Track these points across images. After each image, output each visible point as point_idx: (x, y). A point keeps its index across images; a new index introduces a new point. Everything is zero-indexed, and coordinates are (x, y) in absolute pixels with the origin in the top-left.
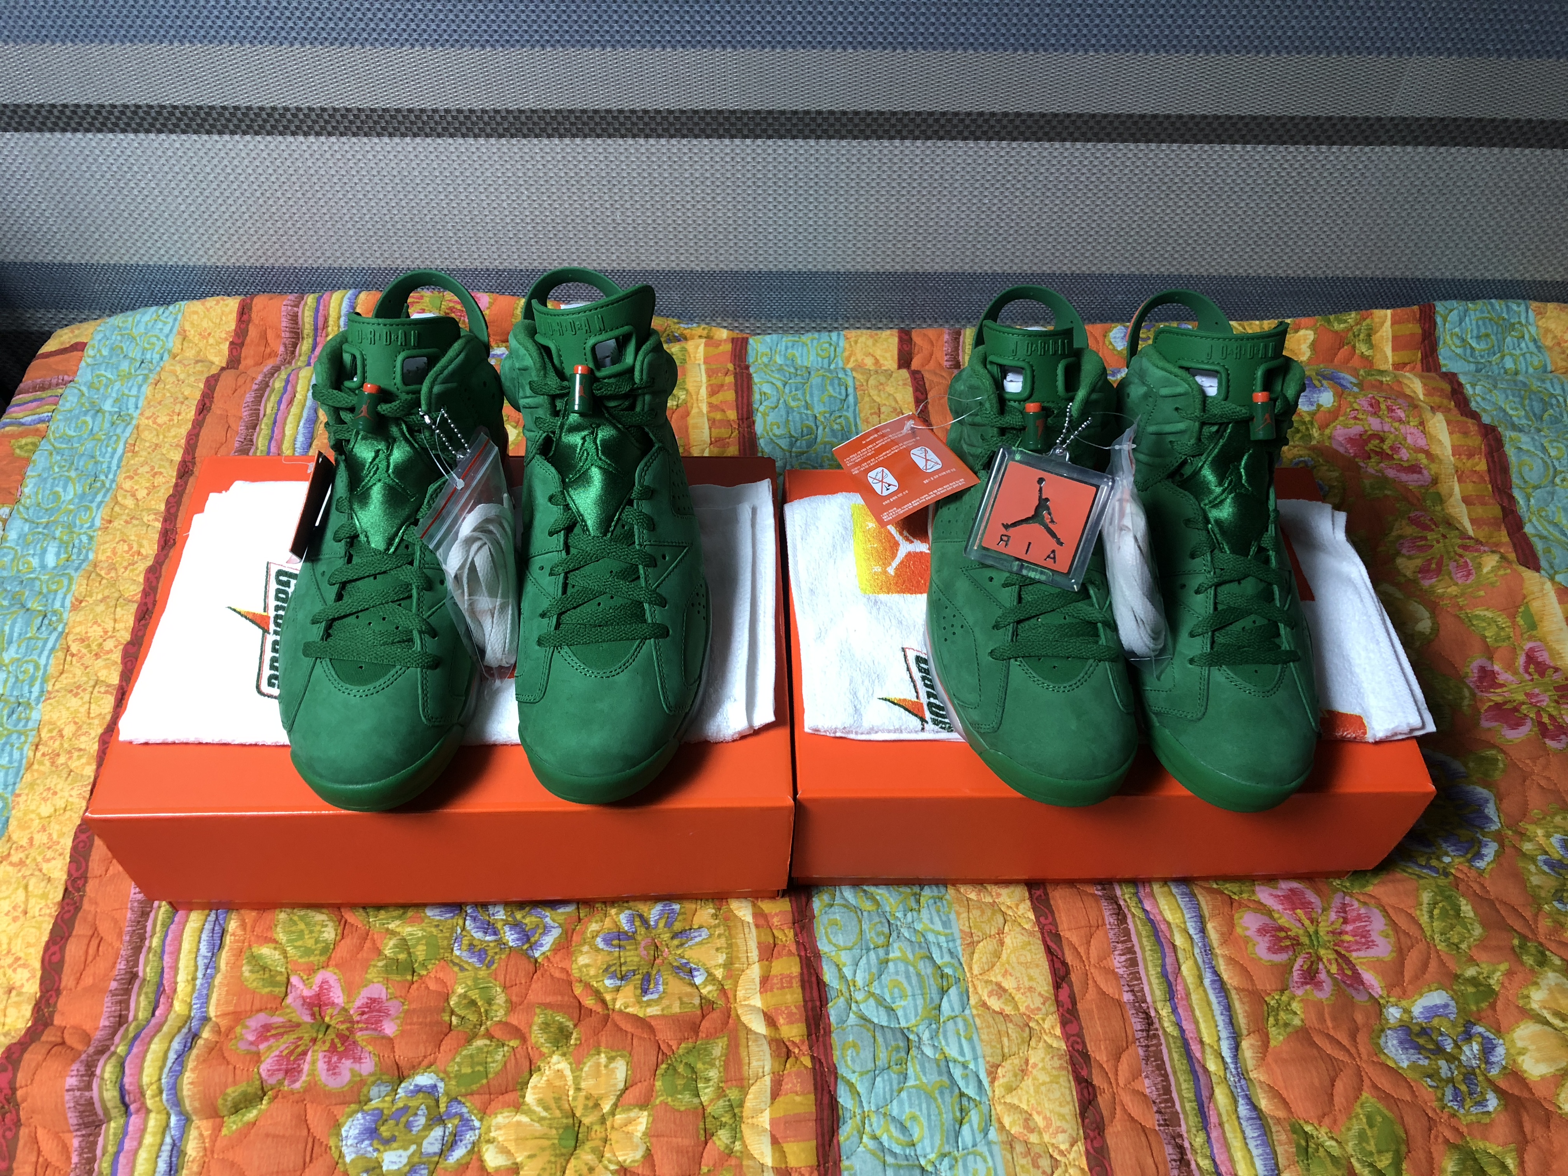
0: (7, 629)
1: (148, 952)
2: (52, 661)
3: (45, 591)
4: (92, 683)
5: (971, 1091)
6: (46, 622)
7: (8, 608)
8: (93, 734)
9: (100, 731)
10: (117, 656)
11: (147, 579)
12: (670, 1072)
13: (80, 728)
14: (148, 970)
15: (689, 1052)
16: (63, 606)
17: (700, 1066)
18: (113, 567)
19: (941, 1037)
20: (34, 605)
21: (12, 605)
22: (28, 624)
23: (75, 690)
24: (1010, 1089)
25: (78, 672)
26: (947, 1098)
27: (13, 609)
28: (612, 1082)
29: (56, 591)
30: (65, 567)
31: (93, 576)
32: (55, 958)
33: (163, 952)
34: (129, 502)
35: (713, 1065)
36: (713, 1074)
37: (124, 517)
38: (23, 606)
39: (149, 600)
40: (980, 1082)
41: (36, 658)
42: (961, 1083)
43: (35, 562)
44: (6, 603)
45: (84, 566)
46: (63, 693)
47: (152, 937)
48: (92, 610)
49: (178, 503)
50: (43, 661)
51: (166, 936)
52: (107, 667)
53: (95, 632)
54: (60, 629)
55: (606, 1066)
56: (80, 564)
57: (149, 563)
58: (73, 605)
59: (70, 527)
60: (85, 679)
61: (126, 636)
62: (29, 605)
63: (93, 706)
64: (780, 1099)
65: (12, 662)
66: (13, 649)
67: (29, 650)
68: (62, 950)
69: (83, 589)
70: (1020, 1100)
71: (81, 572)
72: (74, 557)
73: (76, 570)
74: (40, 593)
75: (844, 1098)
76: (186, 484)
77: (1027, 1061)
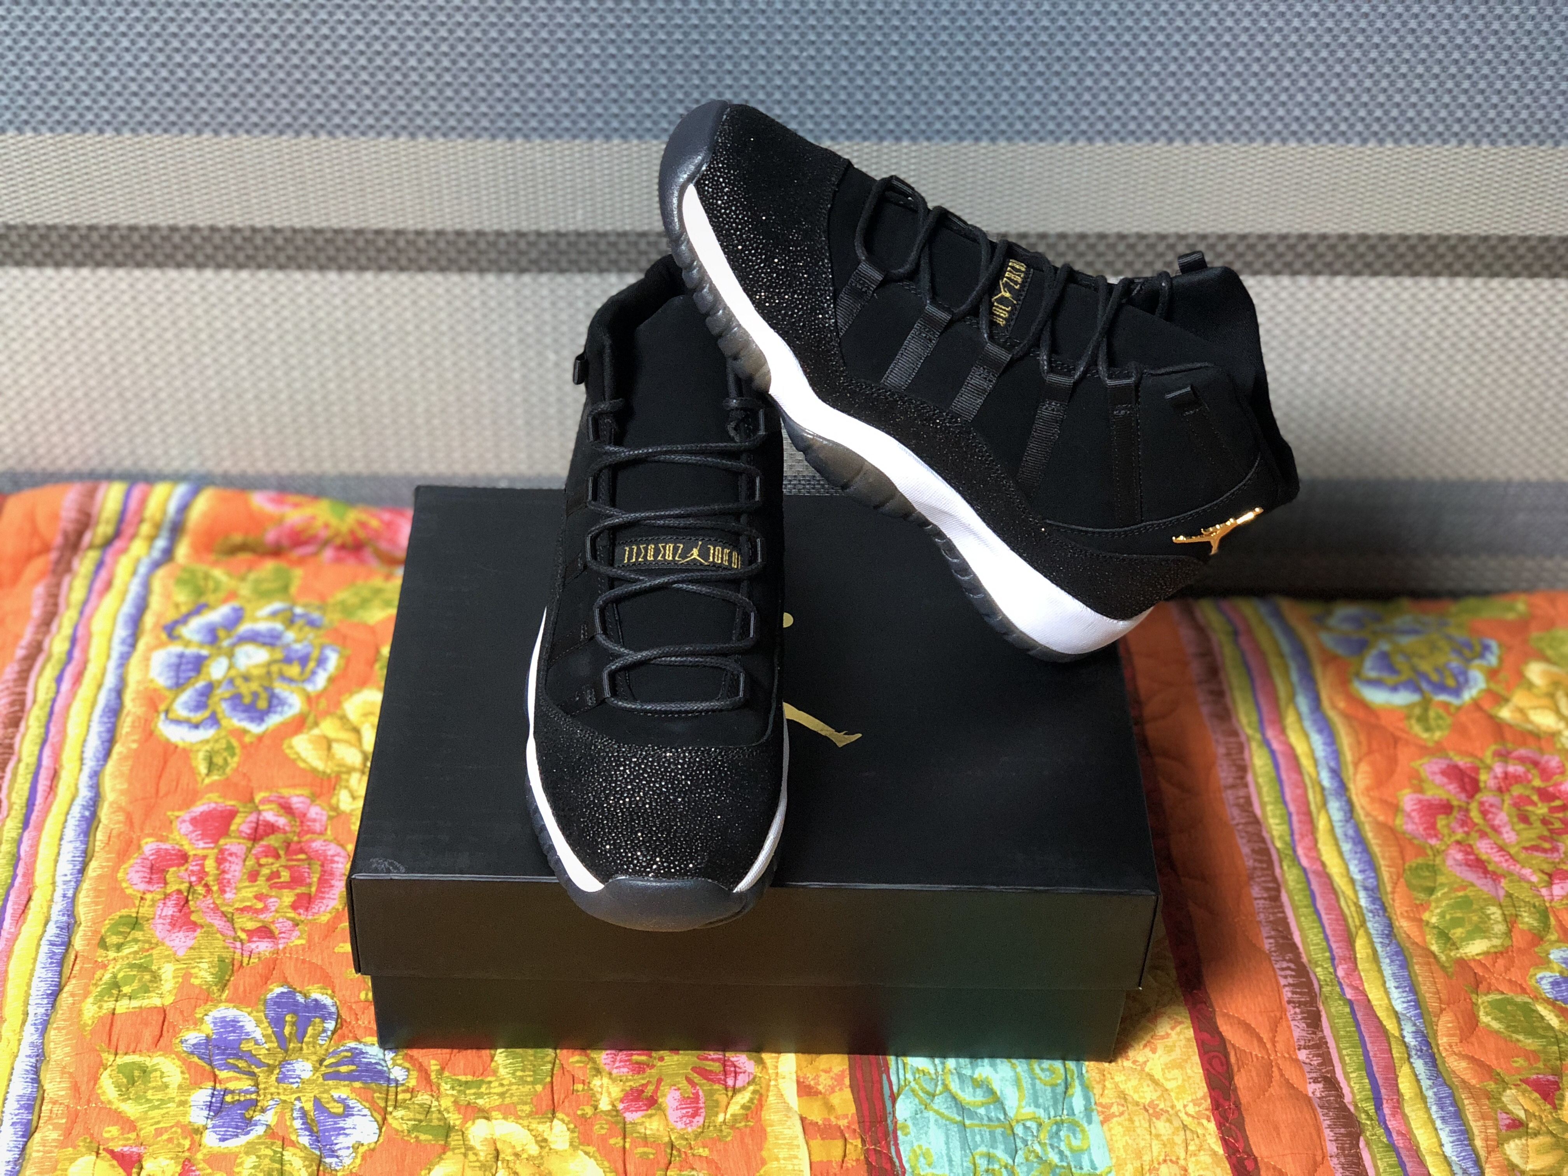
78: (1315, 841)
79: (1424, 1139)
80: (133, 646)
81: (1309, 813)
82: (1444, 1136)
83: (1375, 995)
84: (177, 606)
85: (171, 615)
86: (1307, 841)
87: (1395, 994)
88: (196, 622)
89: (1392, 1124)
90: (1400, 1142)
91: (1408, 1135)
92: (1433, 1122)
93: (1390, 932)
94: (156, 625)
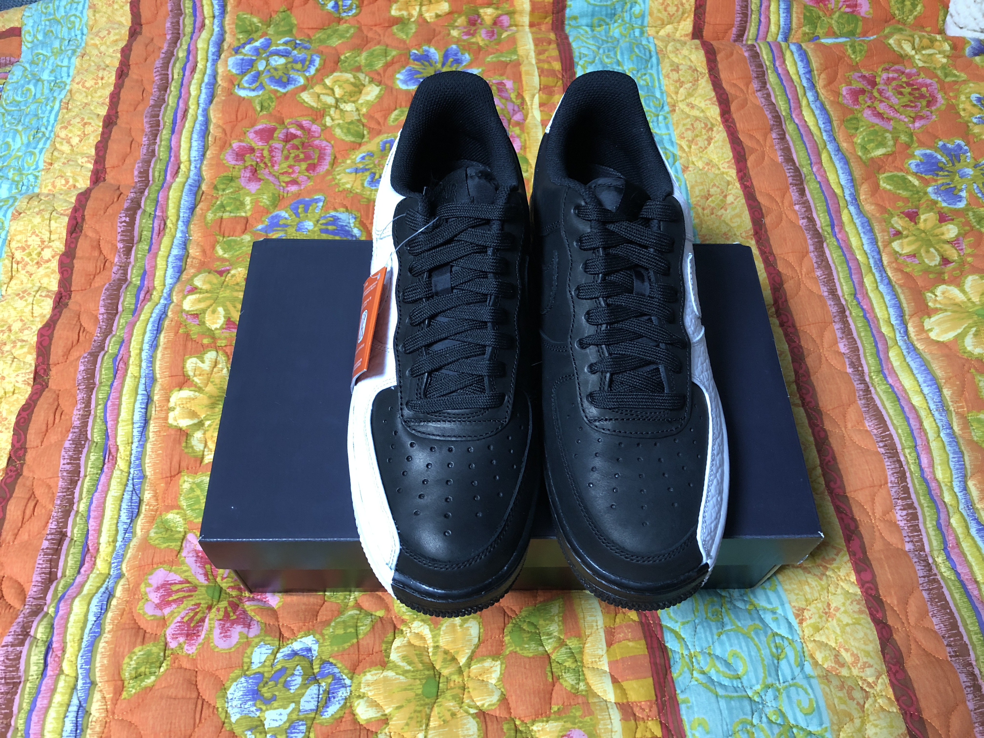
1: (76, 516)
5: (783, 631)
12: (516, 629)
14: (75, 531)
24: (817, 629)
26: (763, 638)
28: (467, 639)
33: (89, 517)
40: (789, 623)
42: (773, 625)
47: (79, 502)
51: (91, 503)
64: (615, 646)
70: (828, 638)
75: (671, 643)
77: (829, 605)
78: (801, 111)
79: (854, 241)
80: (219, 56)
81: (798, 99)
82: (865, 241)
83: (832, 177)
84: (239, 39)
85: (236, 44)
86: (797, 111)
87: (842, 176)
88: (248, 47)
89: (839, 236)
90: (843, 245)
91: (847, 240)
92: (859, 235)
93: (838, 149)
94: (229, 47)
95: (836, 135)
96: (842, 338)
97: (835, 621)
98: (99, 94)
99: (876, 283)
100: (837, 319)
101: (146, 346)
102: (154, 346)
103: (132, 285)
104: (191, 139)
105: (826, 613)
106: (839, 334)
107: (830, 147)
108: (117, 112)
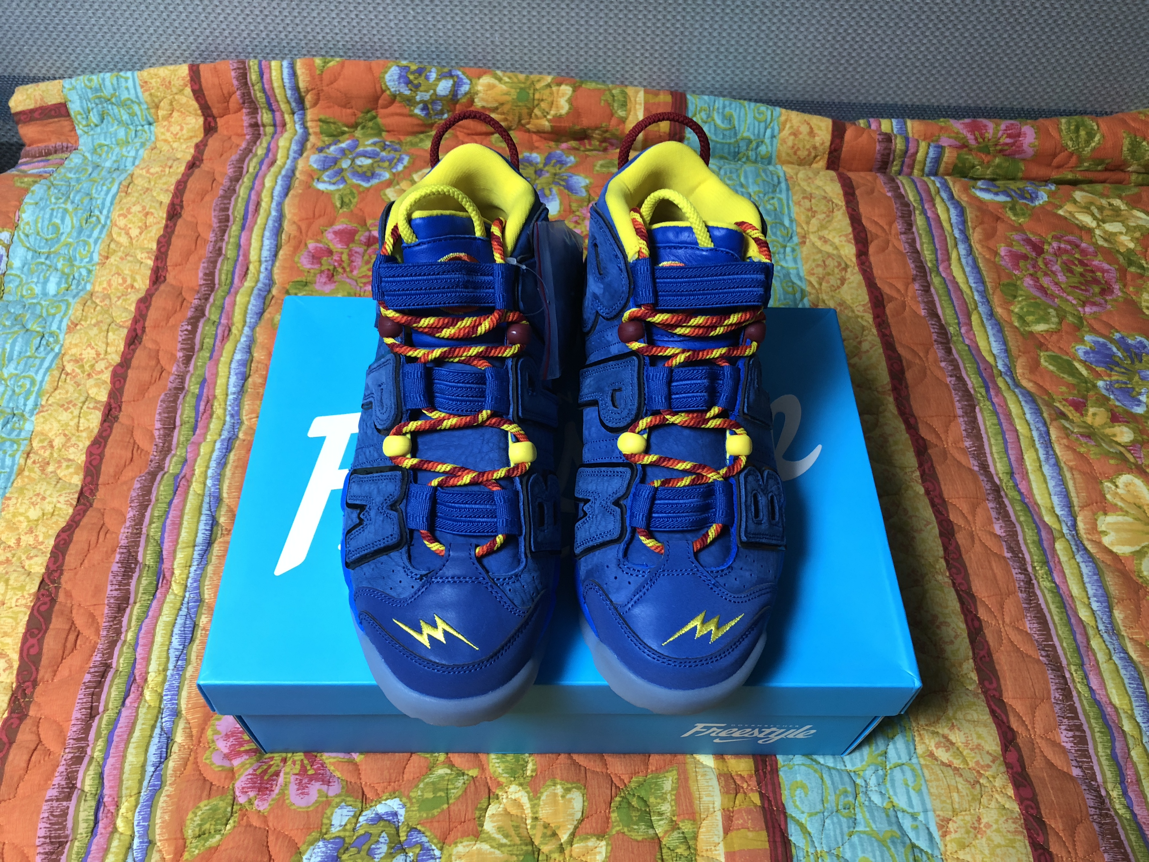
0: (8, 347)
1: (123, 645)
2: (47, 378)
3: (44, 315)
4: (82, 399)
5: (922, 843)
6: (44, 342)
7: (10, 328)
8: (81, 445)
9: (88, 443)
10: (107, 376)
11: (138, 308)
12: (625, 805)
13: (69, 439)
14: (121, 661)
15: (640, 785)
16: (59, 328)
17: (652, 800)
18: (108, 297)
19: (888, 785)
20: (34, 326)
21: (13, 325)
22: (27, 343)
23: (66, 405)
24: (963, 846)
25: (71, 389)
26: (900, 848)
27: (16, 329)
28: (570, 811)
29: (54, 316)
30: (64, 295)
31: (89, 303)
32: (33, 651)
33: (137, 645)
34: (123, 240)
35: (664, 799)
36: (666, 808)
37: (120, 254)
38: (24, 327)
39: (138, 327)
40: (930, 834)
41: (33, 374)
42: (912, 835)
43: (38, 289)
44: (8, 323)
45: (82, 294)
46: (55, 407)
47: (127, 631)
48: (86, 333)
49: (168, 243)
50: (39, 378)
51: (140, 630)
52: (97, 385)
53: (89, 354)
54: (57, 350)
55: (563, 797)
56: (78, 293)
57: (142, 294)
58: (69, 327)
59: (71, 261)
60: (76, 395)
61: (116, 359)
62: (29, 326)
63: (82, 420)
65: (11, 376)
66: (12, 365)
67: (27, 367)
68: (40, 642)
69: (79, 313)
71: (77, 300)
72: (73, 287)
73: (74, 297)
74: (41, 316)
75: (796, 837)
76: (175, 225)
77: (979, 819)
78: (950, 265)
80: (301, 154)
81: (947, 250)
83: (982, 343)
86: (945, 264)
87: (994, 344)
88: (334, 147)
89: (995, 400)
93: (991, 314)
94: (313, 146)
95: (990, 297)
96: (998, 519)
97: (984, 839)
98: (164, 180)
99: (1040, 462)
100: (990, 497)
101: (213, 464)
102: (222, 464)
103: (190, 394)
104: (263, 237)
105: (975, 828)
106: (994, 514)
107: (982, 309)
108: (182, 201)
